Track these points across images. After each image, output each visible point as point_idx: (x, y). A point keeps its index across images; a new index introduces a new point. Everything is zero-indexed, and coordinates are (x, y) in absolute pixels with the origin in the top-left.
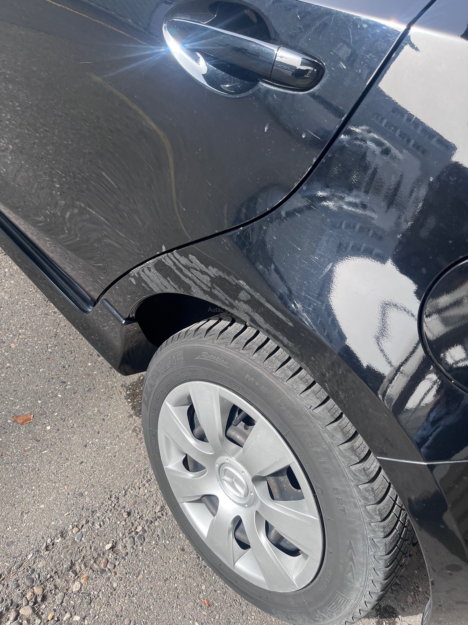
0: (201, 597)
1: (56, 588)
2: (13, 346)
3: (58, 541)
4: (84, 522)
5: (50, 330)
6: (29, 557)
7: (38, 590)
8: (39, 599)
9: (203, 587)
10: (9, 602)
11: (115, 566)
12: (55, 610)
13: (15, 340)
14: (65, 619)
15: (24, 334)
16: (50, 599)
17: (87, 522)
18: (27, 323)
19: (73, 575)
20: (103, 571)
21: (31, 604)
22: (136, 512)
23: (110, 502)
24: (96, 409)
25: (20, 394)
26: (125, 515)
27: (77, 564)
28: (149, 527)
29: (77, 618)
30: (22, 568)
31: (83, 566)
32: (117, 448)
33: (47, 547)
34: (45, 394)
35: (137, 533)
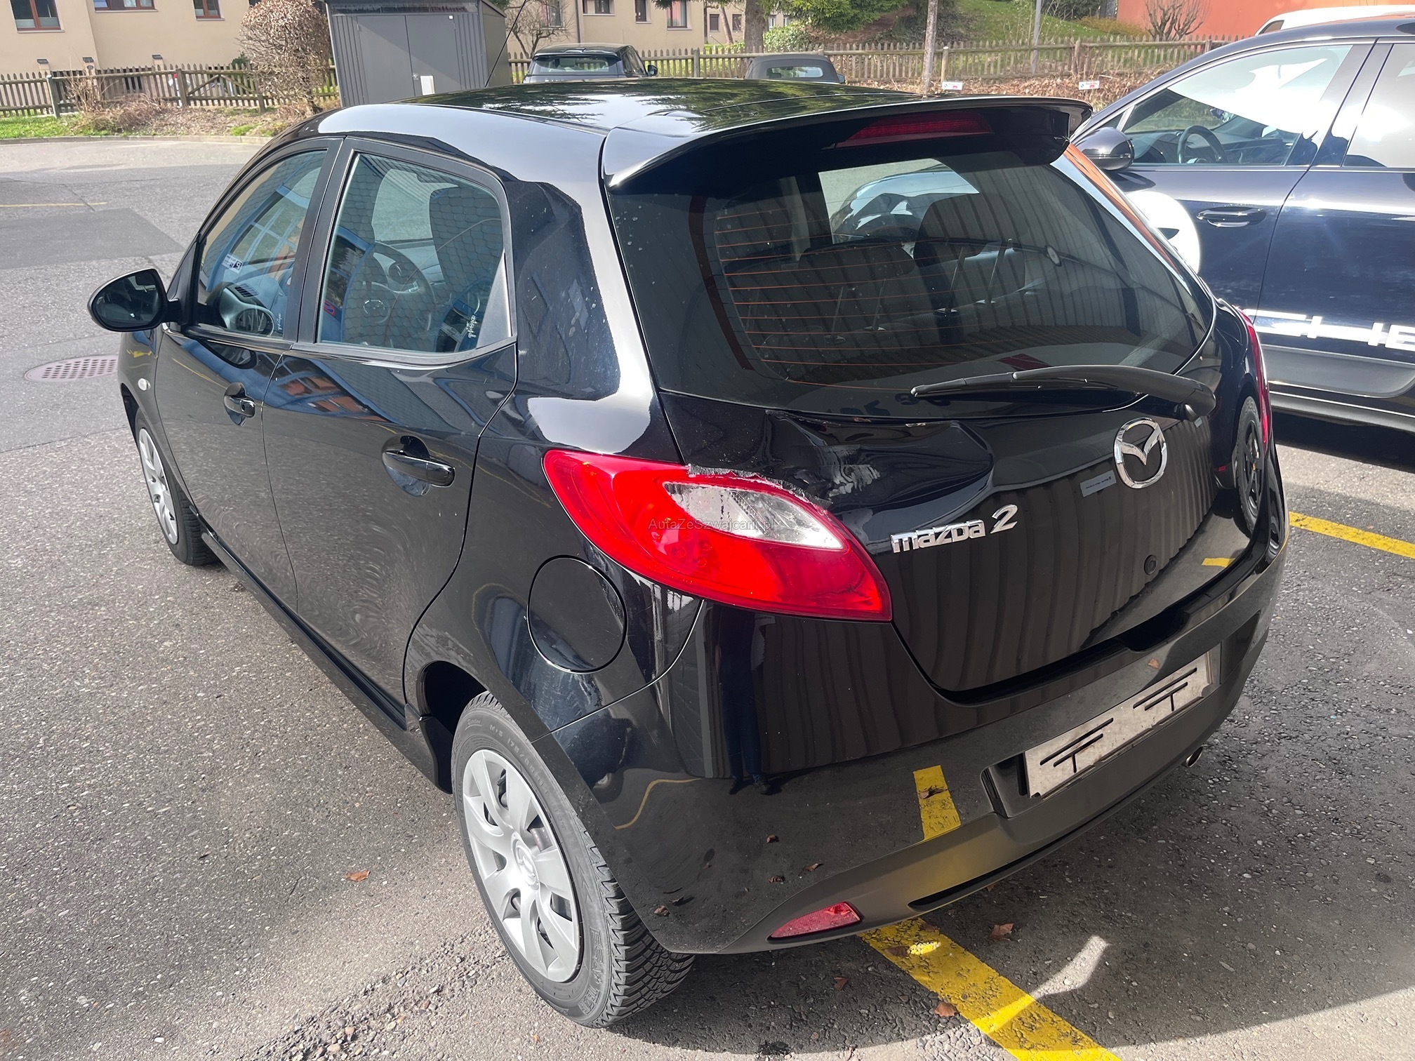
0: (531, 1033)
1: (369, 1028)
2: (357, 805)
3: (378, 986)
4: (410, 968)
5: (403, 784)
6: (345, 1001)
7: (349, 1031)
8: (349, 1039)
9: (536, 1024)
10: (318, 1040)
11: (437, 1008)
12: (364, 1047)
13: (361, 799)
14: (372, 1054)
15: (372, 791)
16: (361, 1039)
17: (413, 968)
18: (377, 780)
19: (390, 1017)
20: (422, 1012)
21: (340, 1042)
22: (472, 957)
23: (443, 949)
24: (444, 860)
25: (358, 852)
26: (458, 960)
27: (396, 1006)
28: (483, 971)
29: (386, 1053)
30: (336, 1012)
31: (402, 1009)
32: (461, 897)
33: (366, 993)
34: (386, 850)
35: (468, 977)
